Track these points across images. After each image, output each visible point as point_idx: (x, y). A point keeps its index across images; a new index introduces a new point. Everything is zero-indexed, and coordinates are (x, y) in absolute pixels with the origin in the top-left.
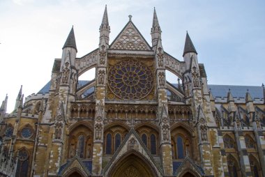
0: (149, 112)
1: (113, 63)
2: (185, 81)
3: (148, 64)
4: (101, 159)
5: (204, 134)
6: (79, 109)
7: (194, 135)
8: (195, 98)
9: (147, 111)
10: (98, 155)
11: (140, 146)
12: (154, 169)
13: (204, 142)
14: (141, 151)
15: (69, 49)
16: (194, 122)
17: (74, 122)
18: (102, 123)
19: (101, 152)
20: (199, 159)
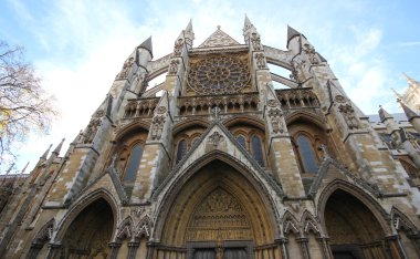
0: (246, 105)
1: (195, 61)
2: (296, 65)
3: (242, 58)
4: (154, 171)
5: (350, 119)
6: (138, 107)
7: (329, 127)
8: (317, 75)
9: (241, 101)
10: (150, 163)
11: (229, 143)
12: (260, 184)
13: (355, 130)
14: (231, 153)
15: (140, 50)
16: (325, 109)
17: (127, 122)
18: (165, 115)
19: (157, 159)
20: (352, 166)
